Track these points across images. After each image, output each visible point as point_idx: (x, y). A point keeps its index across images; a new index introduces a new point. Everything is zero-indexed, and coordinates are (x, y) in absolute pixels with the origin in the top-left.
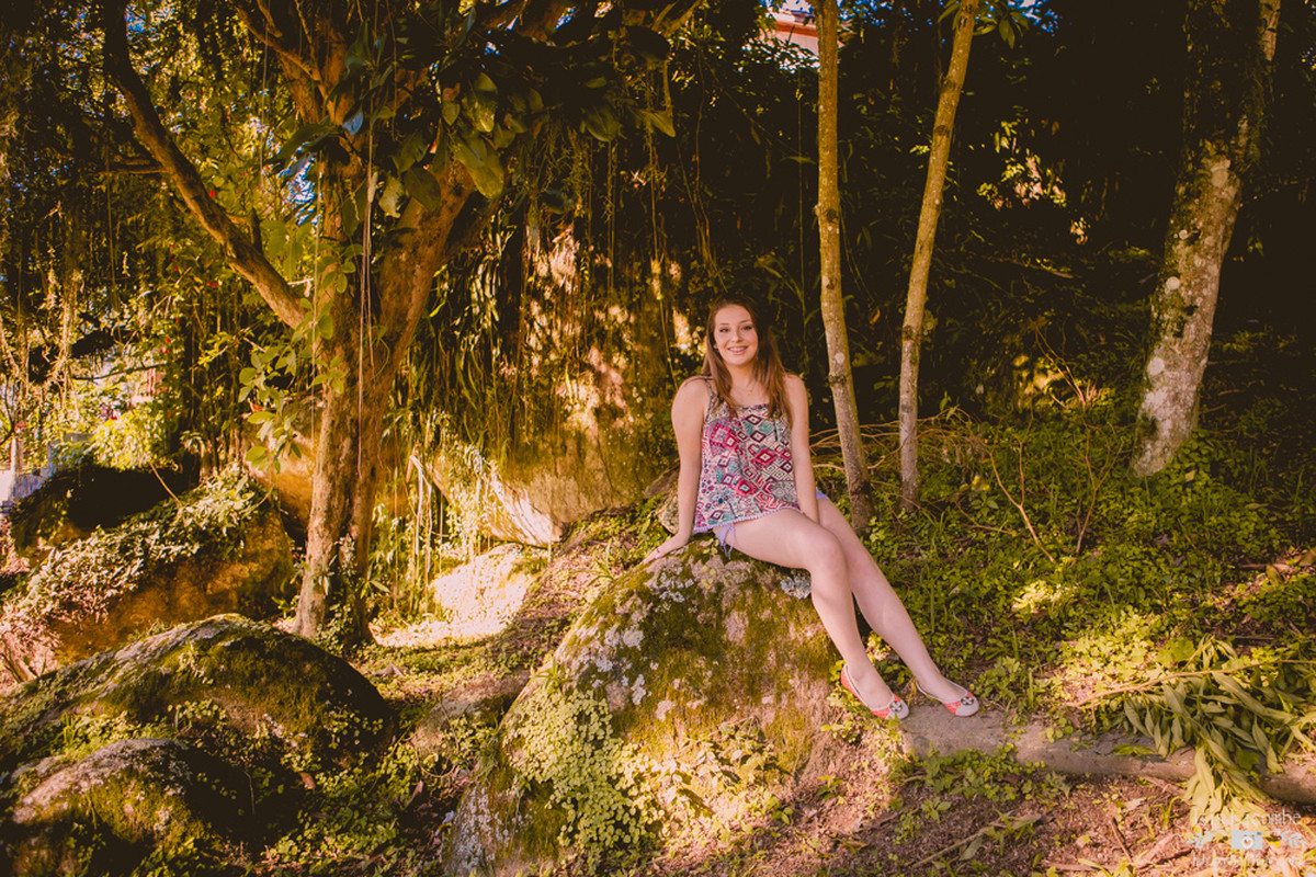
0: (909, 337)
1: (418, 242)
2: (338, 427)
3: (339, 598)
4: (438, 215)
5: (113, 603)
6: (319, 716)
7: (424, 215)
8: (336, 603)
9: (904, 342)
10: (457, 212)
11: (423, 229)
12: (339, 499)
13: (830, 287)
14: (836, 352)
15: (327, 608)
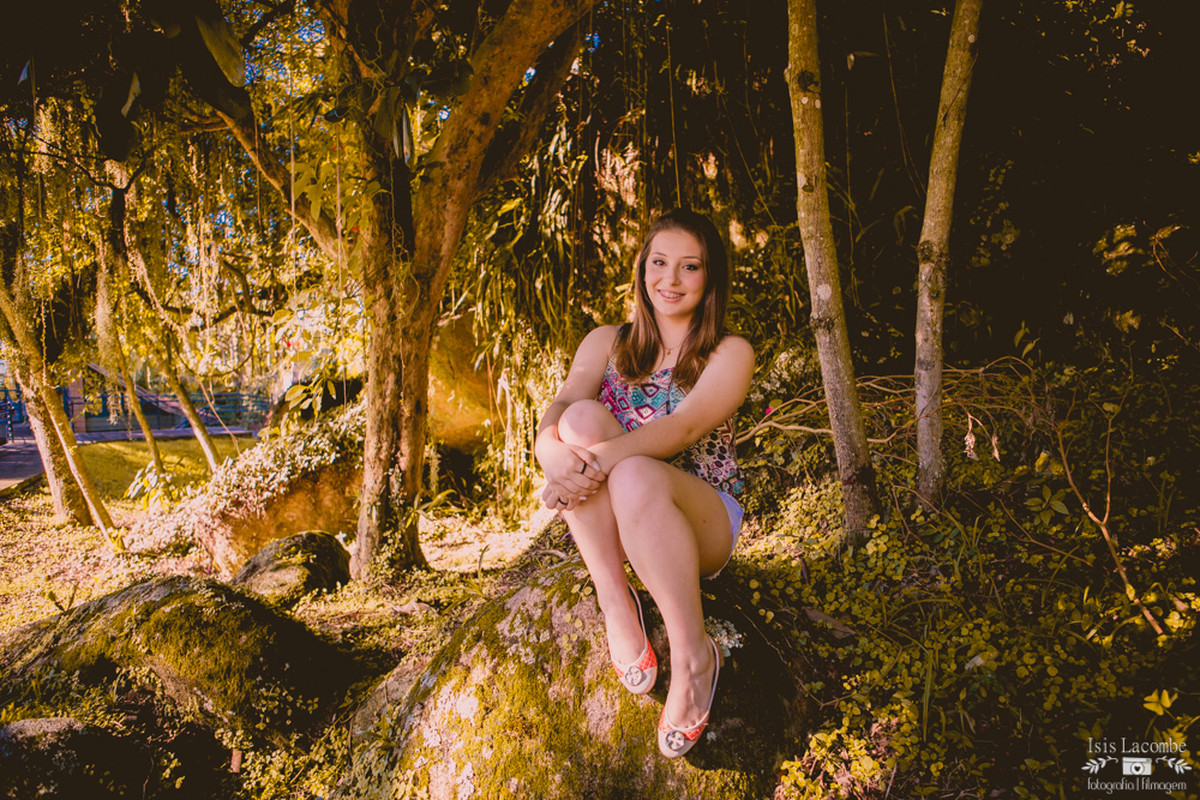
0: (927, 259)
1: (447, 176)
2: (383, 363)
3: (391, 525)
4: (466, 146)
5: (269, 504)
6: (247, 693)
7: (451, 148)
8: (388, 529)
9: (921, 266)
10: (486, 142)
11: (451, 162)
12: (388, 433)
13: (809, 188)
14: (818, 283)
15: (381, 534)
